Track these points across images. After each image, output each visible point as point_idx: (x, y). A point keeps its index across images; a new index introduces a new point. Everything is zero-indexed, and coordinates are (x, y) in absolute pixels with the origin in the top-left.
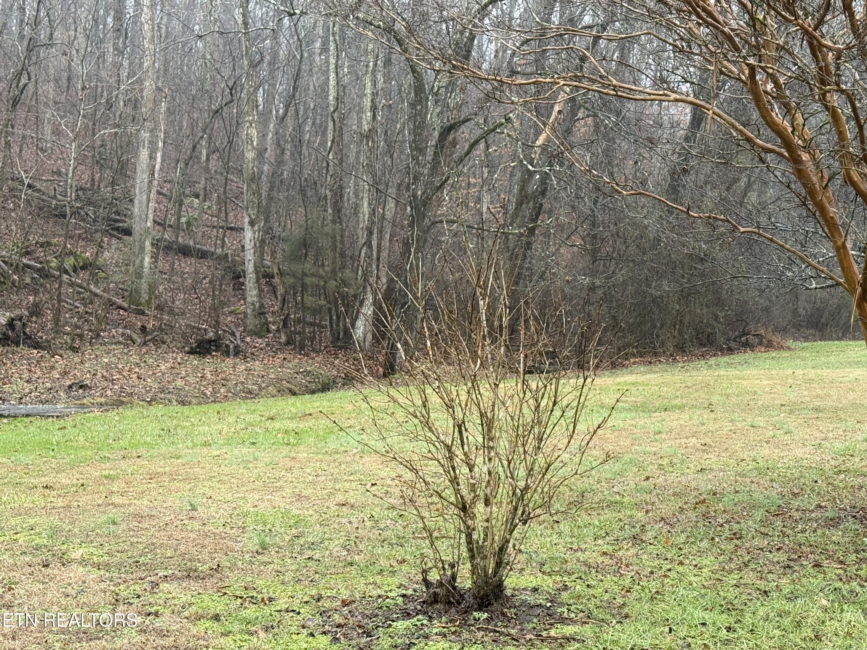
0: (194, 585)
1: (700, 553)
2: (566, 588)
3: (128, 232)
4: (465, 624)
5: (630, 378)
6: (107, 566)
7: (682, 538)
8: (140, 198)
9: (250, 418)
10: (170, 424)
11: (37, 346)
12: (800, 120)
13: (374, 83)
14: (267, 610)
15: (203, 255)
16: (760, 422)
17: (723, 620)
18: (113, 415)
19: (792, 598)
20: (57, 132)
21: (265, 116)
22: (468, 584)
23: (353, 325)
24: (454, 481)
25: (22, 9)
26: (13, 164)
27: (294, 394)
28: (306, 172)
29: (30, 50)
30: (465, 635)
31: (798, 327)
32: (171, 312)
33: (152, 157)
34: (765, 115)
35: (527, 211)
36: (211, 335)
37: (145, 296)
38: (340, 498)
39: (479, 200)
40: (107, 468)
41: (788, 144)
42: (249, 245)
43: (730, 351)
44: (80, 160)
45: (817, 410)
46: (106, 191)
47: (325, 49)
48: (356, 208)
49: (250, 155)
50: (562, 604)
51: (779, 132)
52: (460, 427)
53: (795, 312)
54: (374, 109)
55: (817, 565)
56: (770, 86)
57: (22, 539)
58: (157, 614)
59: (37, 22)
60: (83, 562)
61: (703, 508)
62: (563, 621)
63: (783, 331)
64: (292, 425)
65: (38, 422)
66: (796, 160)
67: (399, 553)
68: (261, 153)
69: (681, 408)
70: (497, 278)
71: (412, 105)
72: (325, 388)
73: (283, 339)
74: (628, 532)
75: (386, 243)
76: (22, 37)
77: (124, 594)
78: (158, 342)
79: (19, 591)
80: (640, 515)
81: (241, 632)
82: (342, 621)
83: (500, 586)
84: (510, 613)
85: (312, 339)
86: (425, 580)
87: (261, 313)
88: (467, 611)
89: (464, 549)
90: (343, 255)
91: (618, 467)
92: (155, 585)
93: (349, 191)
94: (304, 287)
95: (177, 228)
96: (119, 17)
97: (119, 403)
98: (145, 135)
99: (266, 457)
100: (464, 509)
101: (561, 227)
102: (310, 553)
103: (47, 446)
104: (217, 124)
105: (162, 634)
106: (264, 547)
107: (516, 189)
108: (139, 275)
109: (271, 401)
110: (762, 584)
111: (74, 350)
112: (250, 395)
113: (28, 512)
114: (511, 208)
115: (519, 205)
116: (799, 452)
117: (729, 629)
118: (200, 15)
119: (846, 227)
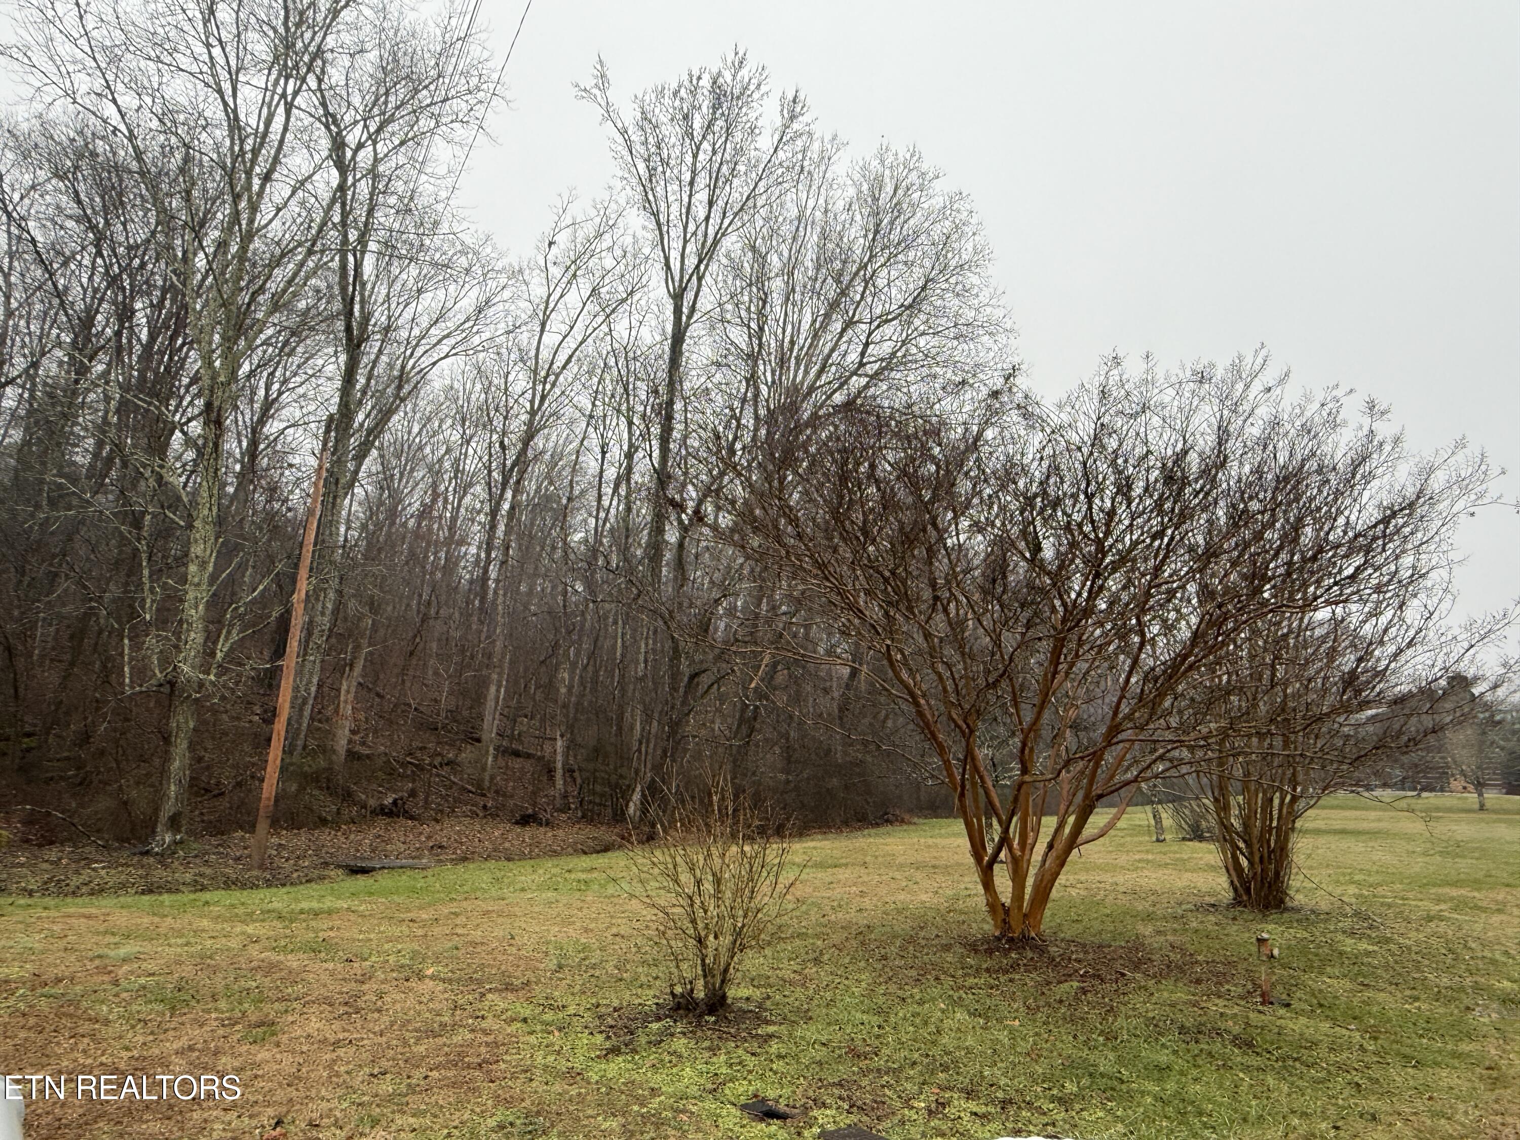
0: (510, 996)
1: (860, 971)
2: (769, 997)
3: (478, 740)
4: (699, 1025)
5: (811, 844)
6: (450, 981)
7: (847, 960)
8: (488, 718)
9: (554, 871)
10: (499, 874)
11: (412, 818)
12: (918, 678)
13: (647, 645)
14: (561, 1015)
15: (529, 756)
16: (898, 875)
17: (876, 1020)
18: (460, 868)
19: (921, 1003)
20: (436, 673)
21: (574, 665)
22: (702, 995)
23: (627, 806)
24: (693, 921)
25: (420, 596)
26: (405, 695)
27: (585, 853)
28: (600, 702)
29: (423, 621)
30: (699, 1033)
31: (921, 809)
32: (504, 795)
33: (498, 691)
34: (897, 676)
35: (744, 730)
36: (530, 811)
37: (487, 784)
38: (614, 930)
39: (713, 722)
40: (454, 907)
41: (912, 694)
42: (559, 750)
43: (877, 825)
44: (451, 693)
45: (934, 867)
46: (466, 713)
47: (615, 623)
48: (632, 728)
49: (563, 690)
50: (766, 1010)
51: (907, 687)
52: (699, 882)
53: (918, 799)
54: (646, 661)
55: (937, 979)
56: (899, 657)
57: (392, 959)
58: (483, 1018)
59: (429, 603)
60: (433, 978)
61: (861, 938)
62: (768, 1022)
63: (910, 811)
64: (583, 876)
65: (409, 873)
66: (917, 704)
67: (654, 972)
68: (570, 688)
69: (846, 865)
70: (725, 779)
71: (671, 660)
72: (606, 849)
73: (580, 814)
74: (811, 956)
75: (650, 751)
76: (419, 612)
77: (460, 1002)
78: (494, 816)
79: (387, 999)
80: (819, 943)
81: (542, 1031)
82: (613, 1023)
83: (724, 997)
84: (731, 1016)
85: (599, 815)
86: (672, 993)
87: (565, 797)
88: (701, 1016)
89: (699, 968)
90: (621, 757)
91: (804, 908)
92: (483, 995)
93: (627, 715)
94: (595, 778)
95: (512, 738)
96: (483, 600)
97: (464, 859)
98: (495, 676)
99: (564, 900)
100: (700, 941)
101: (766, 740)
102: (592, 972)
103: (413, 890)
104: (543, 669)
105: (485, 1032)
106: (560, 967)
107: (737, 715)
108: (484, 769)
109: (569, 859)
110: (900, 993)
111: (437, 821)
112: (555, 854)
113: (398, 939)
114: (734, 728)
115: (739, 726)
116: (924, 897)
117: (879, 1027)
118: (535, 601)
119: (950, 748)
